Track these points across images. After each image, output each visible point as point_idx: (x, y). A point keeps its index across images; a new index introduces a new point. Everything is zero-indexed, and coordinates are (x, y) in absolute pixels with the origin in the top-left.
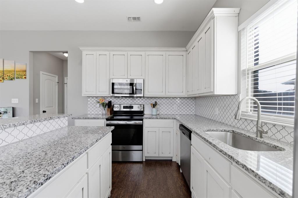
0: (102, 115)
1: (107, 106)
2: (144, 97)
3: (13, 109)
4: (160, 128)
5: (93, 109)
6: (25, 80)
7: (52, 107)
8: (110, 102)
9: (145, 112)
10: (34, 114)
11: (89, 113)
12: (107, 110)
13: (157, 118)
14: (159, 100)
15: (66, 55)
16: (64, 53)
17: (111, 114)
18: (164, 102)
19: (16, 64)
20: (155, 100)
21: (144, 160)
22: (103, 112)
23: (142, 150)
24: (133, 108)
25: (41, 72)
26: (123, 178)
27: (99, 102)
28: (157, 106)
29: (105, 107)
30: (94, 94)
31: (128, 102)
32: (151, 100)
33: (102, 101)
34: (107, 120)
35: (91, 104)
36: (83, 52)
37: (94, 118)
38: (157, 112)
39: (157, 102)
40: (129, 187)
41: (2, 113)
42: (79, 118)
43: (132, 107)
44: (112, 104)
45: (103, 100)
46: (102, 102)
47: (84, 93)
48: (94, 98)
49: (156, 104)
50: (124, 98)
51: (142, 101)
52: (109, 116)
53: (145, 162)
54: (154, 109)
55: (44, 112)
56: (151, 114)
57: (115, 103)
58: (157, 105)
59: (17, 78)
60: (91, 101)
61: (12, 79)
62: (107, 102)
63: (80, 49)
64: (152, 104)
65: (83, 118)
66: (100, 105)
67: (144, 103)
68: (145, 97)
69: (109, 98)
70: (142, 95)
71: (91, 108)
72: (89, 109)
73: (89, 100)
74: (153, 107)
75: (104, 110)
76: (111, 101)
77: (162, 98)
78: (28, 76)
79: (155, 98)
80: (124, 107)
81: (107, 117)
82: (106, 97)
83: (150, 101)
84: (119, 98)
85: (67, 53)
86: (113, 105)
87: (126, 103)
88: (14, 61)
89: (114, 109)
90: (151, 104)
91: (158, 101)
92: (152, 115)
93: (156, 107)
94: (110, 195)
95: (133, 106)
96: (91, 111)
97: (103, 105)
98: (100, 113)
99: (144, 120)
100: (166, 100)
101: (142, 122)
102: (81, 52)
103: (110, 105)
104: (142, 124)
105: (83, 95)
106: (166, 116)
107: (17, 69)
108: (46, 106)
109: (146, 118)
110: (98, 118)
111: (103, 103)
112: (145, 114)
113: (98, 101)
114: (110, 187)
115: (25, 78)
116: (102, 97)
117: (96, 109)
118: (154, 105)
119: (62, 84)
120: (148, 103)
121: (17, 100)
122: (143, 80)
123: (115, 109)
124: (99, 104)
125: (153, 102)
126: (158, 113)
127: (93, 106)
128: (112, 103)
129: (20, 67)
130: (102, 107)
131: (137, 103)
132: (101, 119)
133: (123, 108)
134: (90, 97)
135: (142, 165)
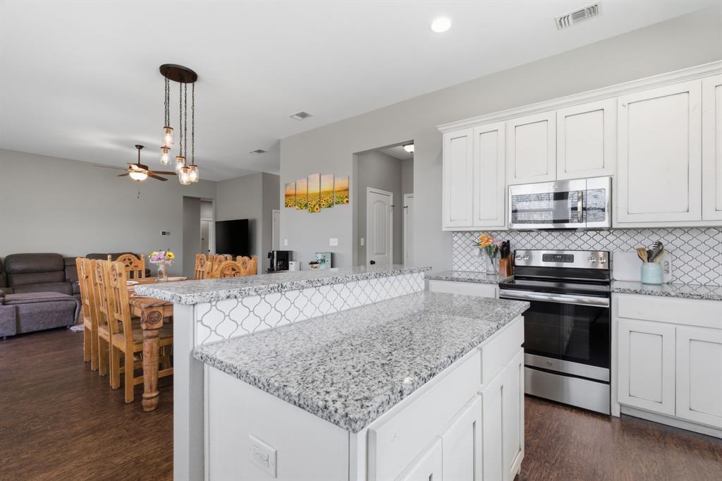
0: (488, 274)
1: (499, 255)
2: (609, 229)
3: (332, 255)
4: (679, 328)
5: (464, 260)
6: (347, 205)
7: (384, 254)
8: (506, 245)
9: (616, 274)
10: (359, 265)
11: (455, 268)
12: (498, 263)
13: (668, 295)
14: (670, 238)
15: (409, 149)
16: (404, 146)
17: (509, 274)
18: (695, 243)
19: (336, 179)
20: (655, 238)
21: (616, 412)
22: (490, 267)
23: (609, 383)
24: (572, 261)
25: (369, 189)
26: (552, 442)
27: (478, 244)
28: (665, 257)
29: (495, 256)
30: (467, 225)
31: (556, 243)
32: (639, 237)
33: (487, 241)
34: (502, 286)
35: (460, 249)
36: (444, 135)
37: (471, 281)
38: (662, 275)
39: (664, 243)
40: (572, 471)
41: (319, 261)
42: (438, 278)
43: (570, 258)
44: (512, 250)
45: (489, 239)
46: (487, 244)
47: (447, 225)
48: (466, 235)
49: (660, 251)
50: (545, 233)
51: (605, 242)
52: (505, 278)
53: (618, 420)
54: (652, 268)
55: (372, 263)
56: (639, 279)
57: (519, 246)
58: (665, 253)
59: (336, 203)
60: (460, 242)
61: (330, 206)
62: (499, 244)
63: (439, 129)
64: (643, 250)
65: (447, 279)
66: (481, 250)
67: (611, 248)
68: (616, 229)
69: (503, 234)
70: (605, 224)
71: (460, 256)
72: (455, 260)
73: (455, 238)
74: (645, 258)
75: (492, 263)
76: (508, 241)
77: (686, 230)
78: (351, 199)
79: (653, 230)
80: (546, 258)
81: (500, 279)
82: (496, 231)
83: (632, 242)
84: (531, 233)
85: (413, 144)
86: (515, 251)
87: (550, 246)
88: (332, 175)
89: (516, 261)
90: (639, 250)
91: (666, 240)
92: (644, 284)
93: (658, 259)
94: (520, 470)
95: (573, 256)
96: (460, 264)
97: (490, 251)
98: (481, 269)
99: (614, 296)
100: (703, 237)
101: (606, 300)
102: (440, 135)
103: (505, 251)
104: (608, 306)
105: (444, 229)
106: (703, 291)
107: (336, 189)
108: (375, 252)
109: (623, 291)
110: (480, 281)
111: (490, 247)
112: (615, 278)
113: (477, 241)
114: (520, 450)
115: (347, 201)
116: (486, 231)
117: (472, 261)
118: (650, 253)
119: (398, 209)
120: (625, 247)
121: (337, 240)
122: (607, 180)
123: (519, 262)
124: (478, 249)
125: (649, 243)
126: (668, 278)
127: (464, 253)
128: (511, 246)
129: (341, 183)
130: (485, 256)
131: (585, 247)
132: (487, 283)
133: (543, 260)
134: (458, 232)
135: (607, 425)
